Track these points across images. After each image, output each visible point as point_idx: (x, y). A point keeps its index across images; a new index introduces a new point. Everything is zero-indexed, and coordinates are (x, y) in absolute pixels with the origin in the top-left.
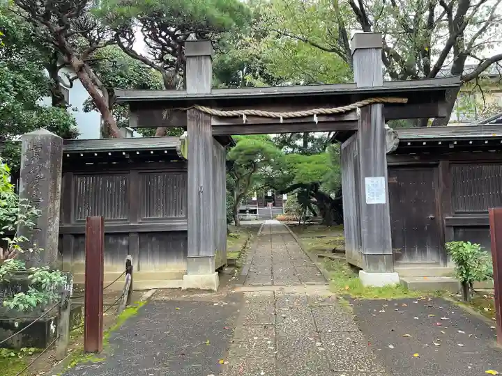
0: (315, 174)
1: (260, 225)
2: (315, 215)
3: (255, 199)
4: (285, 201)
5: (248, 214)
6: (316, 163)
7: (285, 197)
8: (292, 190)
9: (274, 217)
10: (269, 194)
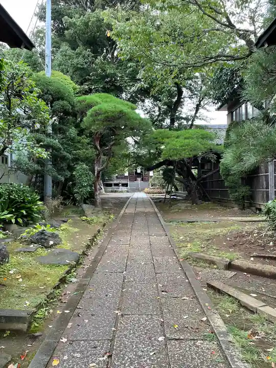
0: (185, 150)
1: (128, 198)
2: (177, 190)
3: (126, 174)
4: (152, 176)
5: (121, 187)
6: (185, 138)
7: (151, 173)
8: (158, 168)
9: (142, 190)
10: (139, 171)
